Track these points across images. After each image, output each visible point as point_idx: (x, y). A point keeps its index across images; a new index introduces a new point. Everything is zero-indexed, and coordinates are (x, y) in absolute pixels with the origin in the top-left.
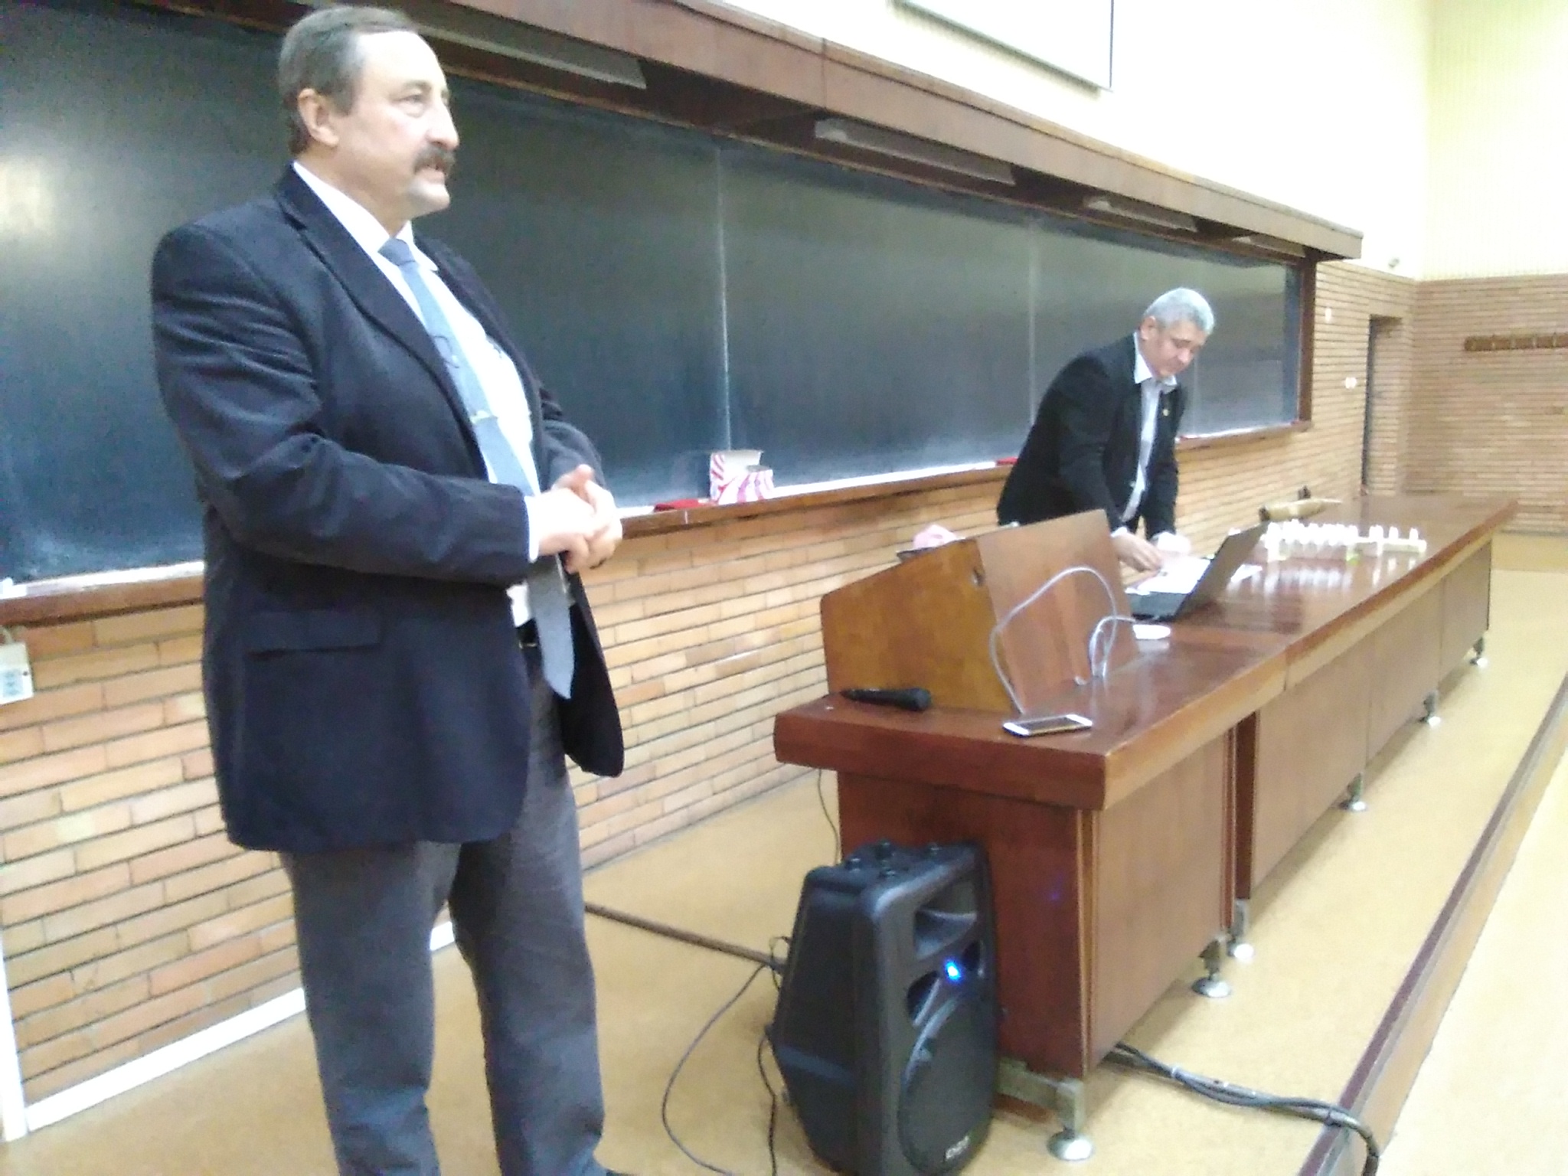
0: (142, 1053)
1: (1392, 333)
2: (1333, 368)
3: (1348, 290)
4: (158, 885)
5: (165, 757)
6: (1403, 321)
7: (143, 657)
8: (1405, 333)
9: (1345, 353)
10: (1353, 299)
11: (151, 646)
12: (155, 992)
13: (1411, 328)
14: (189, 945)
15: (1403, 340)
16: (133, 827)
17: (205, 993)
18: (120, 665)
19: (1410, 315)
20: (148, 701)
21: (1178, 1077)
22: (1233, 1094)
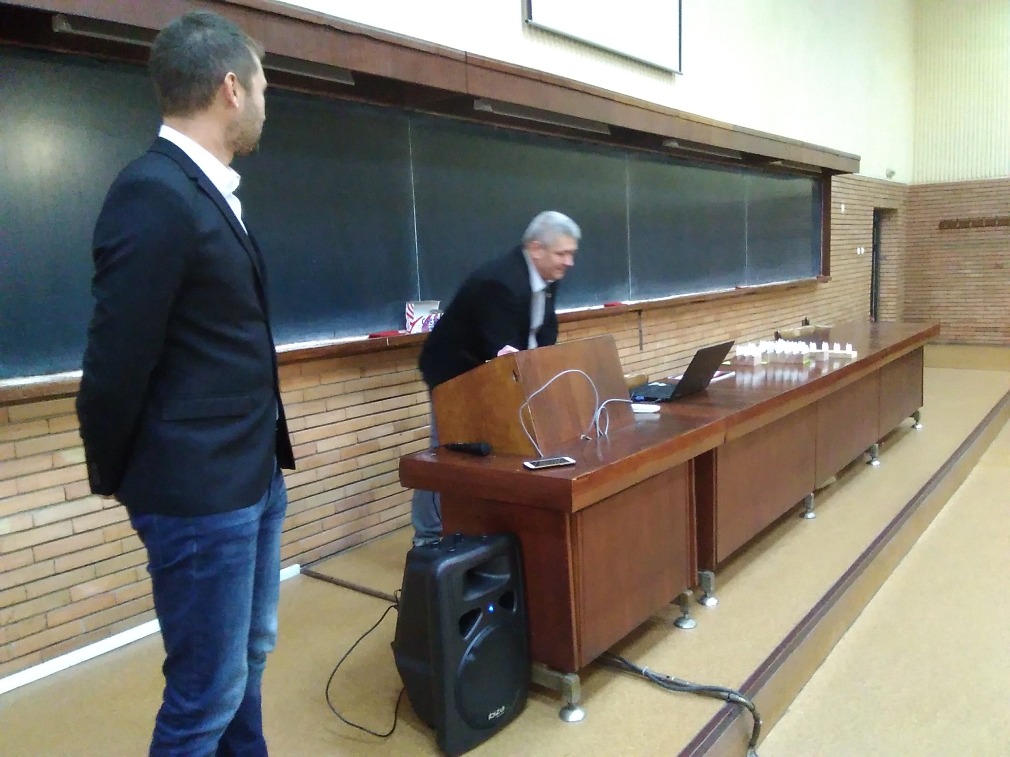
0: (43, 661)
1: (891, 219)
2: (847, 242)
3: (857, 192)
4: (51, 562)
5: (53, 487)
6: (899, 211)
7: (39, 428)
8: (900, 220)
9: (856, 232)
10: (860, 198)
11: (44, 421)
12: (50, 625)
13: (905, 215)
14: (70, 597)
15: (899, 223)
16: (35, 527)
17: (81, 626)
18: (25, 432)
19: (904, 207)
20: (45, 453)
21: (646, 674)
22: (677, 684)
